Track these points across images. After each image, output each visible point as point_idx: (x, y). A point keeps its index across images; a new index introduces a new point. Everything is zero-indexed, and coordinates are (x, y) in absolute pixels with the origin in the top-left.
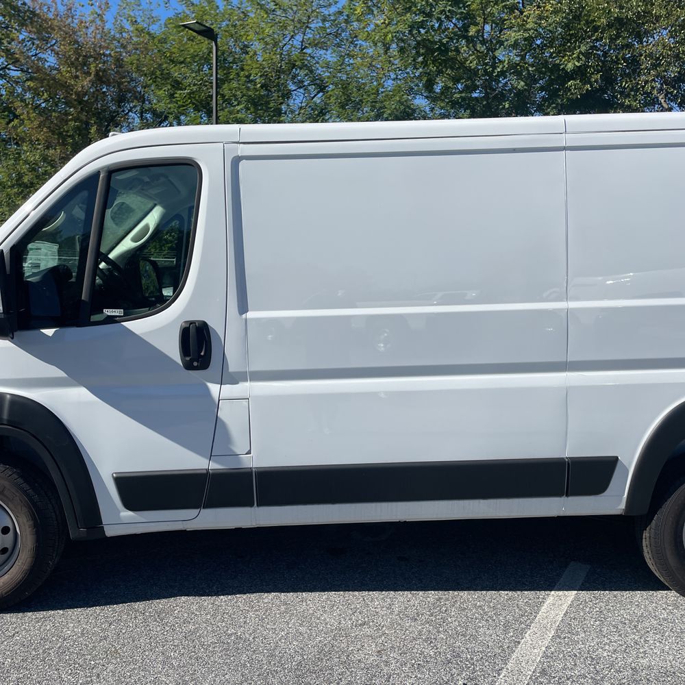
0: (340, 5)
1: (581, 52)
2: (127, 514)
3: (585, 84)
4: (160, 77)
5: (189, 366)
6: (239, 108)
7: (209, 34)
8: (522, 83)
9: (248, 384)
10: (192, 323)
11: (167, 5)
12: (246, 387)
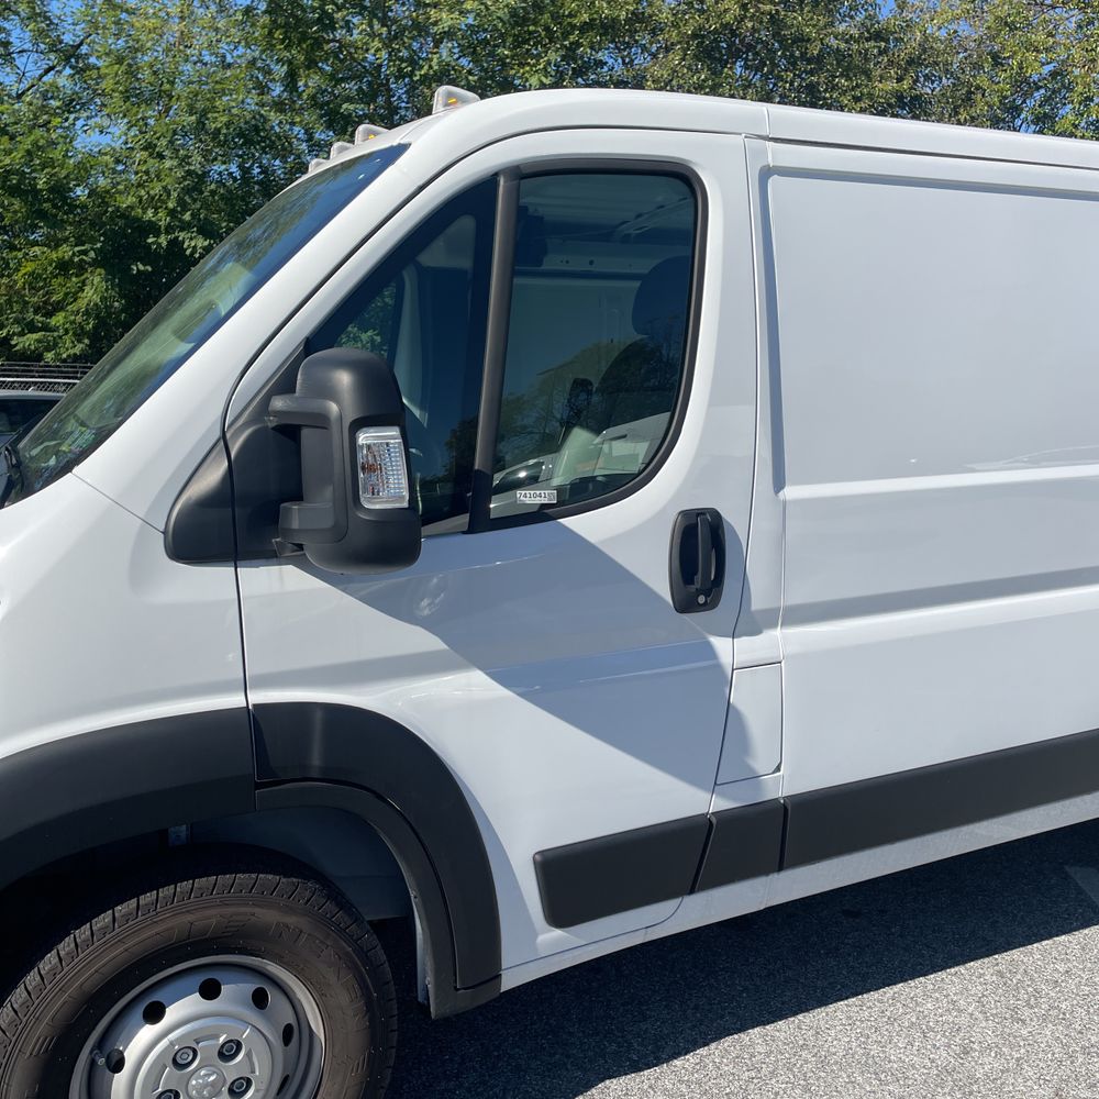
2: (550, 937)
5: (683, 605)
12: (778, 640)
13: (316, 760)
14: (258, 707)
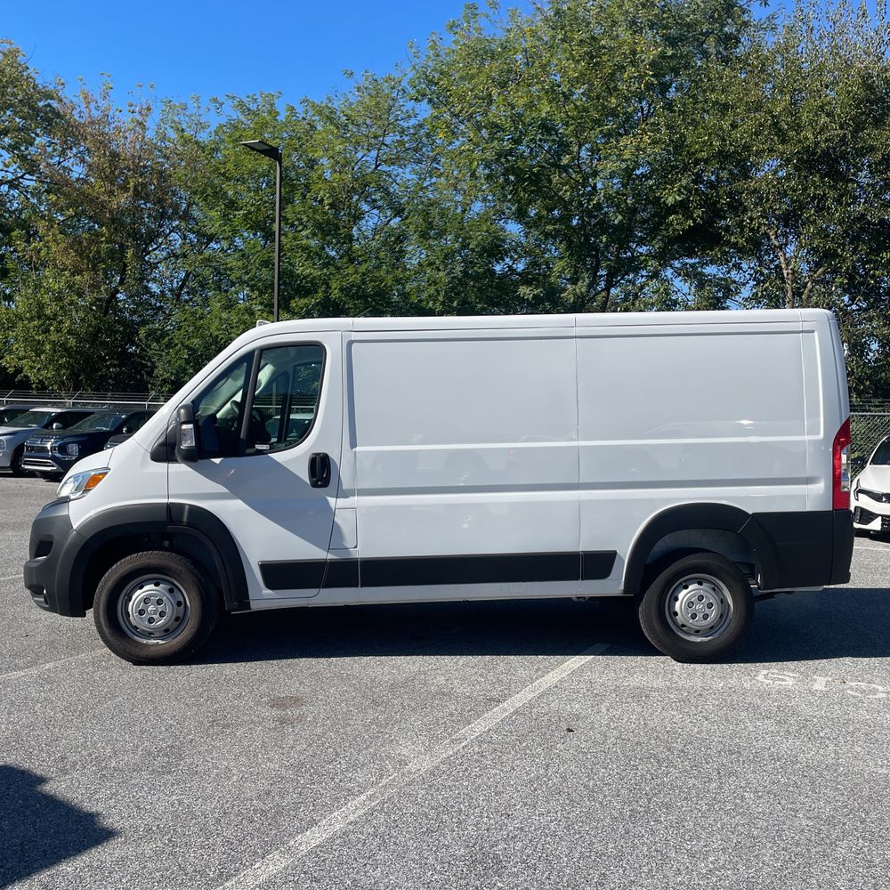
0: (420, 118)
1: (681, 186)
2: (267, 592)
3: (687, 219)
4: (213, 195)
5: (314, 485)
6: (304, 233)
7: (273, 153)
8: (620, 217)
9: (356, 498)
10: (318, 454)
11: (218, 111)
12: (354, 500)
13: (185, 519)
14: (171, 503)
